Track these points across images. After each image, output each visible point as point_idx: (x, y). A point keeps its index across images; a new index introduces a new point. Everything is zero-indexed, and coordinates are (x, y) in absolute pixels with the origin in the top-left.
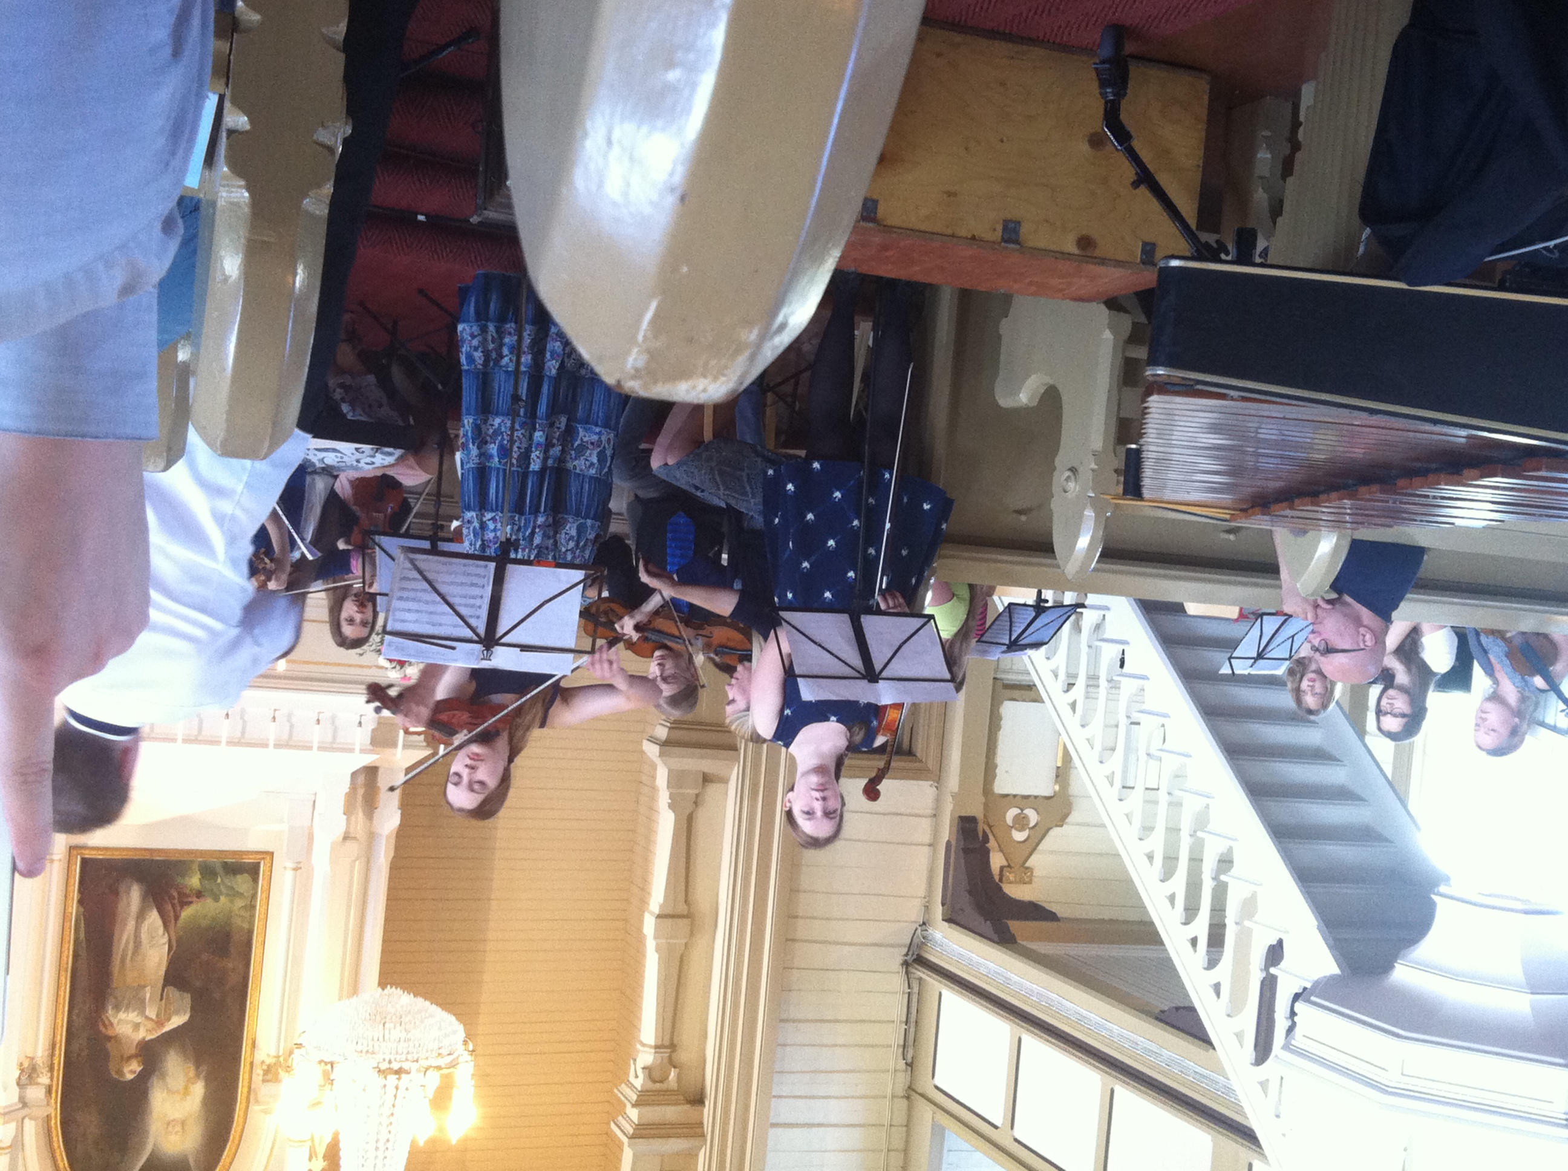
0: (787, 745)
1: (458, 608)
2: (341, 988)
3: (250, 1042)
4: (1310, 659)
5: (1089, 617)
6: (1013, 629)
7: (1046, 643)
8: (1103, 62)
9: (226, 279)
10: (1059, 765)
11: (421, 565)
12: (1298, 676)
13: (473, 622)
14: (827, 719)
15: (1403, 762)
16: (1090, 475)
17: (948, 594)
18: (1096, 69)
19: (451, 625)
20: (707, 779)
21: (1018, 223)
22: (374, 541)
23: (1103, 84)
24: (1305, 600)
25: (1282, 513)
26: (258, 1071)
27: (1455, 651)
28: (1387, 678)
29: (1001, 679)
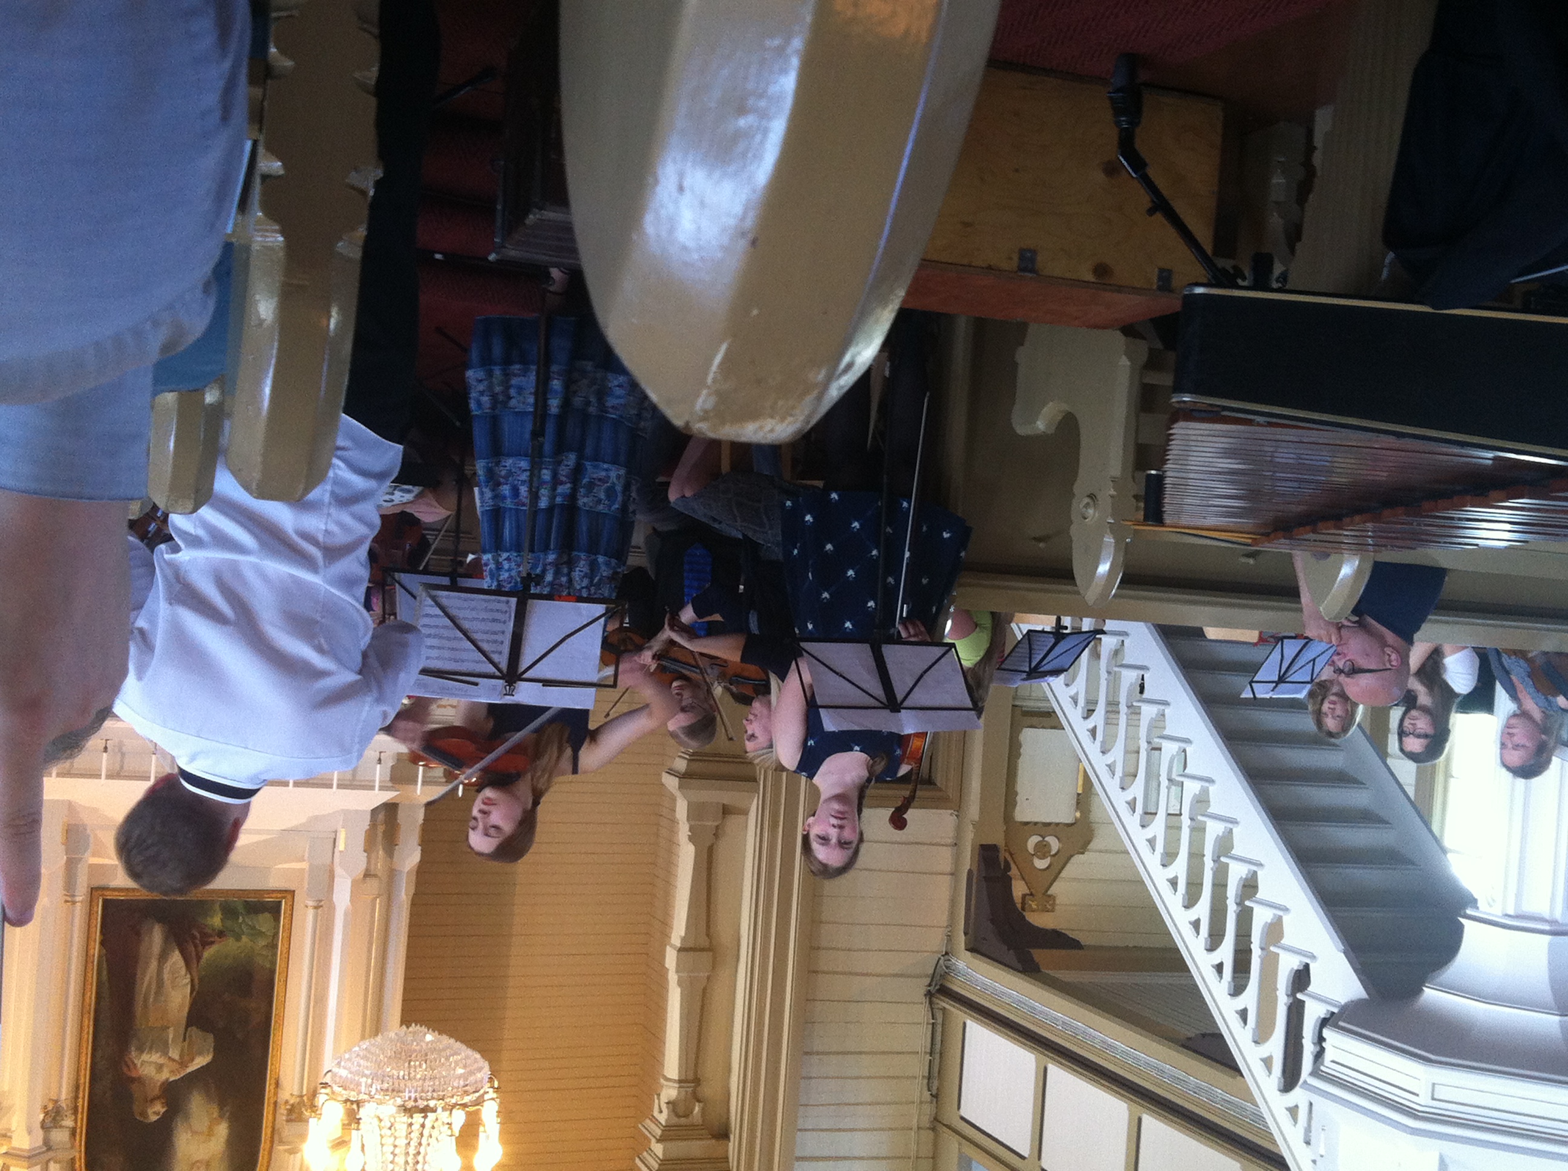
0: (811, 776)
1: (480, 644)
2: (364, 1026)
3: (273, 1081)
4: (1331, 682)
5: (1108, 643)
6: (1033, 656)
7: (1066, 670)
8: (1117, 91)
9: (261, 322)
10: (1080, 791)
11: (444, 602)
12: (1320, 698)
13: (496, 658)
14: (851, 750)
15: (1426, 784)
16: (1109, 500)
17: (968, 624)
18: (1111, 98)
19: (473, 661)
20: (726, 811)
21: (1034, 252)
22: (394, 578)
23: (1117, 112)
24: (1328, 623)
25: (1306, 537)
26: (282, 1111)
27: (1477, 671)
28: (1410, 701)
29: (1021, 707)
